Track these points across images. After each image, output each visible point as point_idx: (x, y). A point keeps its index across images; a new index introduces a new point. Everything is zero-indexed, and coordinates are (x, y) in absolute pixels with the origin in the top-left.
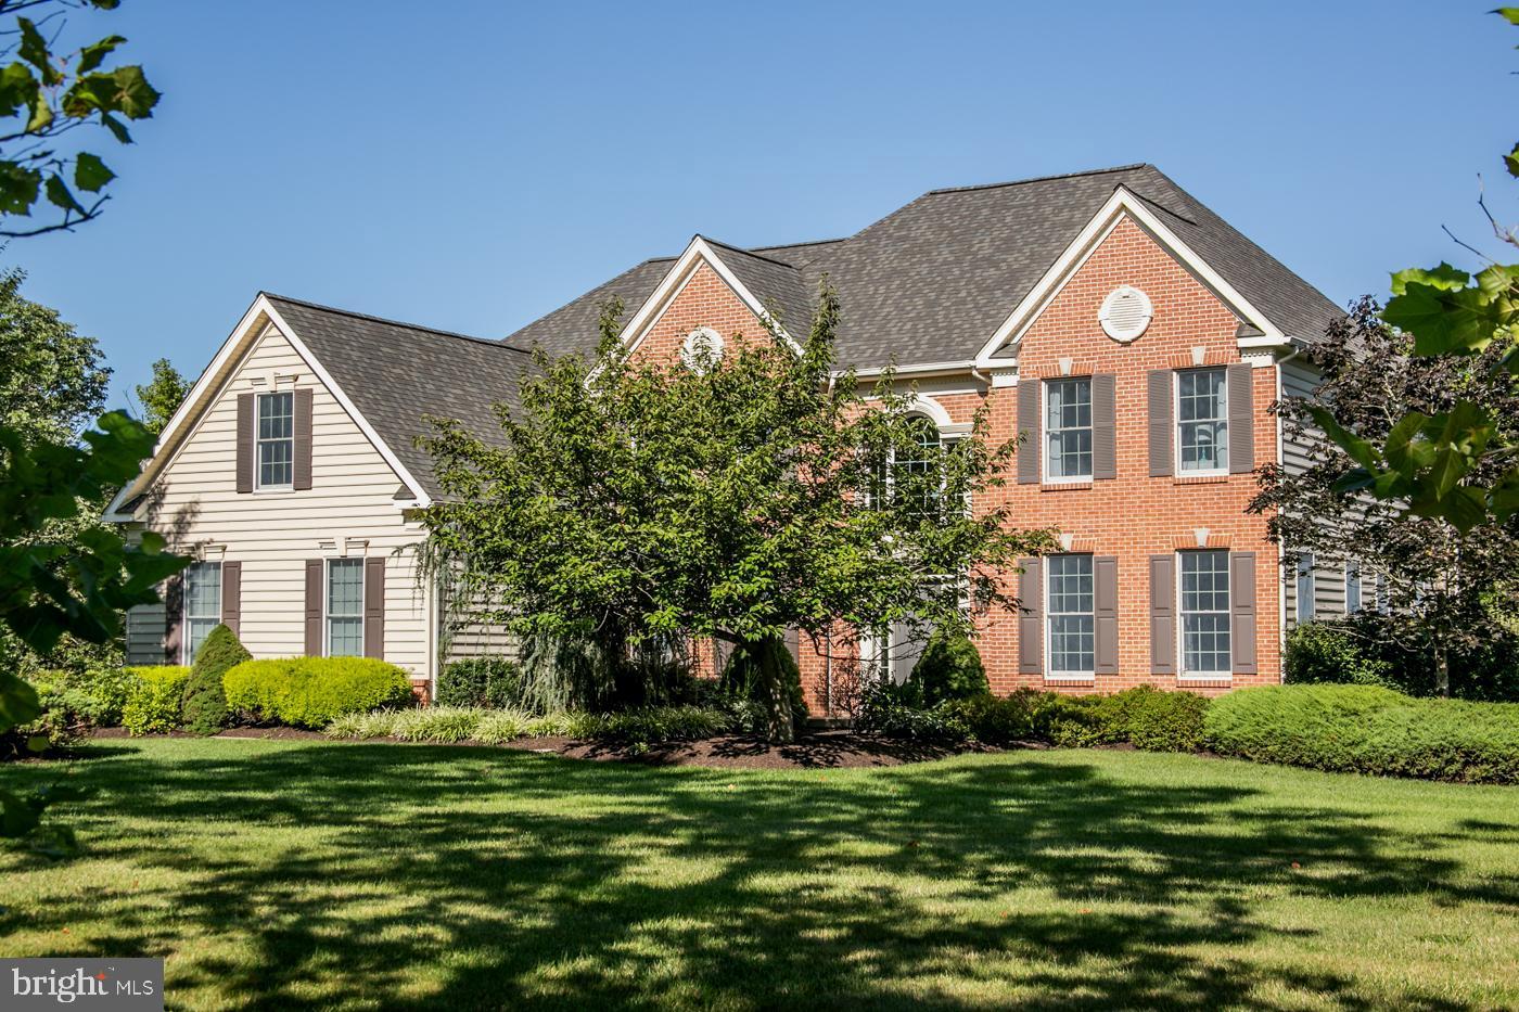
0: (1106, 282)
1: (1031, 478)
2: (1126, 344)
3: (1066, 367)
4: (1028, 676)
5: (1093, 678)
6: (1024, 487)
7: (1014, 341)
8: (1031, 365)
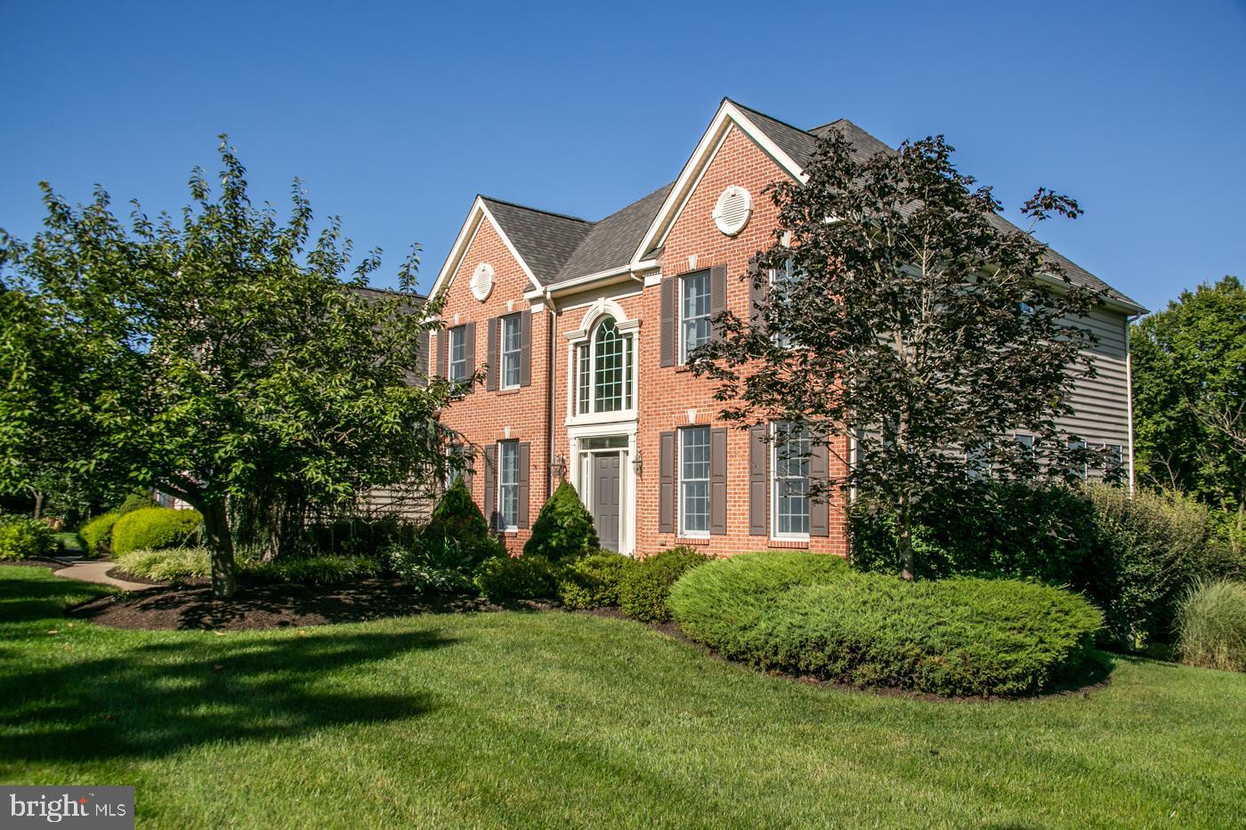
0: (719, 185)
1: (670, 362)
2: (734, 237)
3: (693, 263)
4: (665, 535)
5: (709, 537)
6: (665, 370)
7: (659, 246)
8: (670, 264)
